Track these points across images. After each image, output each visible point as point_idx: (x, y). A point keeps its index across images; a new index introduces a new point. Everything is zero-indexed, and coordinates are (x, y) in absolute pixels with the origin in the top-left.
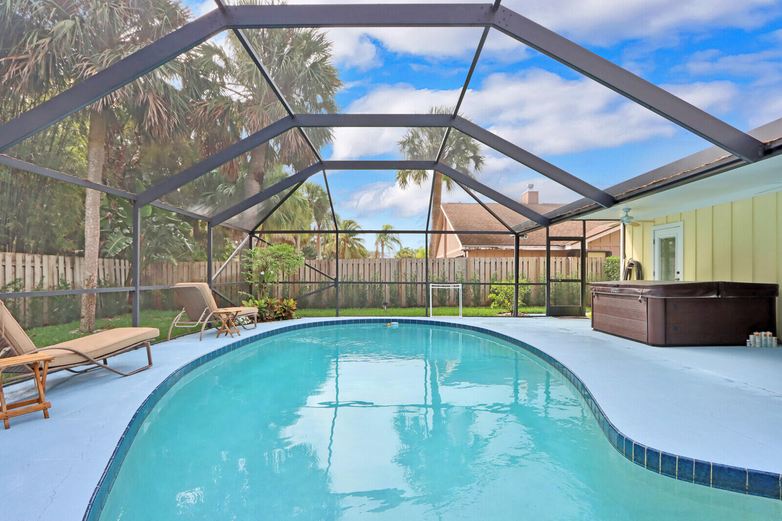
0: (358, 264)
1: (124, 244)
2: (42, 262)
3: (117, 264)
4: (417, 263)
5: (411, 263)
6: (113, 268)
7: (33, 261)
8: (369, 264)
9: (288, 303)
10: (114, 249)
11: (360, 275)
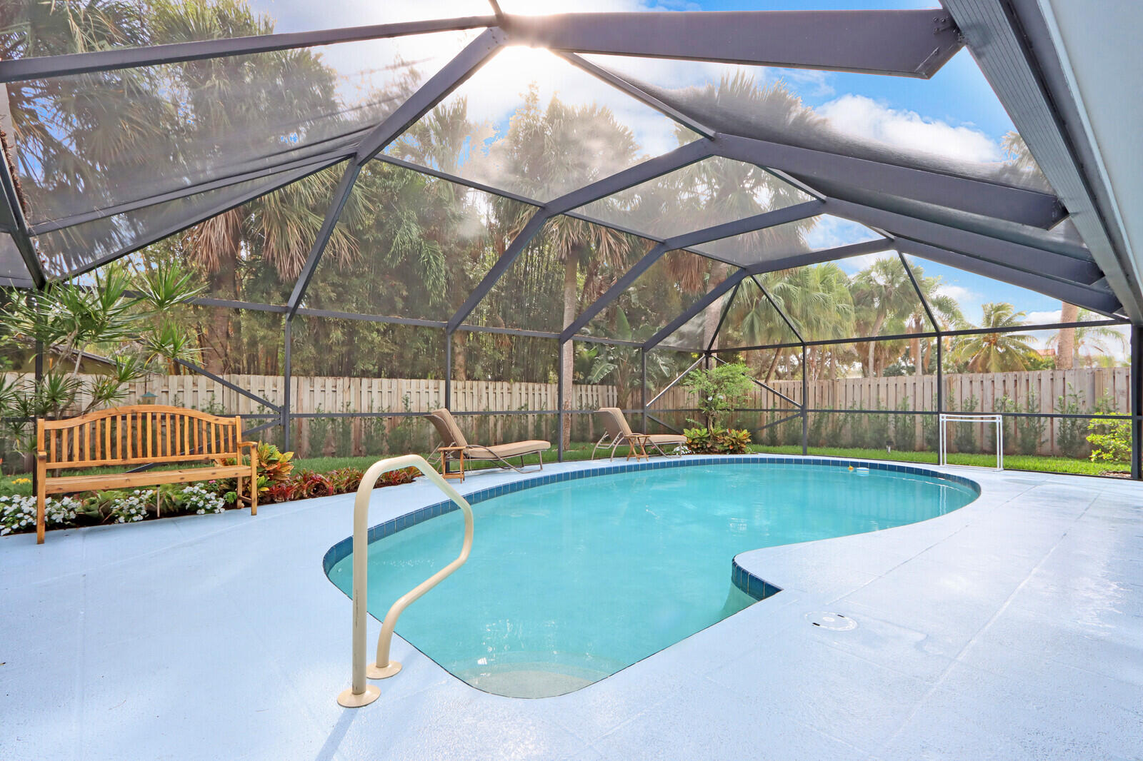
0: (878, 385)
1: (606, 370)
2: (546, 390)
3: (610, 391)
4: (982, 382)
5: (971, 382)
6: (606, 394)
7: (540, 390)
8: (896, 385)
9: (737, 435)
10: (598, 376)
11: (880, 400)
